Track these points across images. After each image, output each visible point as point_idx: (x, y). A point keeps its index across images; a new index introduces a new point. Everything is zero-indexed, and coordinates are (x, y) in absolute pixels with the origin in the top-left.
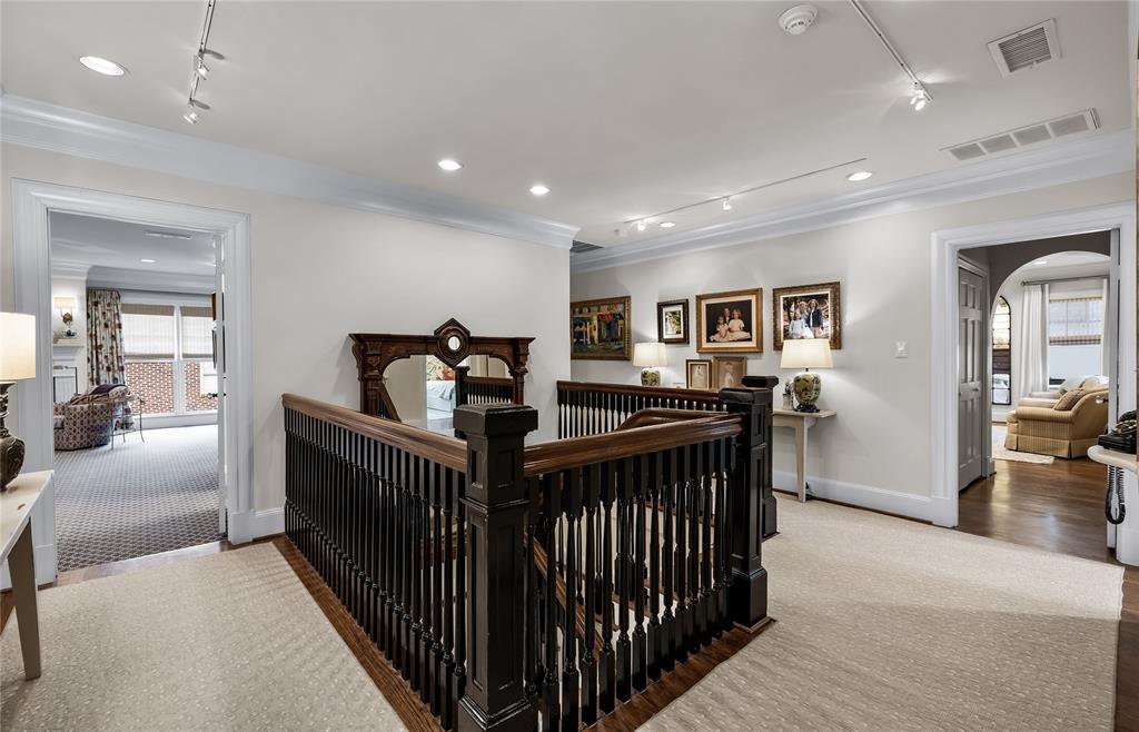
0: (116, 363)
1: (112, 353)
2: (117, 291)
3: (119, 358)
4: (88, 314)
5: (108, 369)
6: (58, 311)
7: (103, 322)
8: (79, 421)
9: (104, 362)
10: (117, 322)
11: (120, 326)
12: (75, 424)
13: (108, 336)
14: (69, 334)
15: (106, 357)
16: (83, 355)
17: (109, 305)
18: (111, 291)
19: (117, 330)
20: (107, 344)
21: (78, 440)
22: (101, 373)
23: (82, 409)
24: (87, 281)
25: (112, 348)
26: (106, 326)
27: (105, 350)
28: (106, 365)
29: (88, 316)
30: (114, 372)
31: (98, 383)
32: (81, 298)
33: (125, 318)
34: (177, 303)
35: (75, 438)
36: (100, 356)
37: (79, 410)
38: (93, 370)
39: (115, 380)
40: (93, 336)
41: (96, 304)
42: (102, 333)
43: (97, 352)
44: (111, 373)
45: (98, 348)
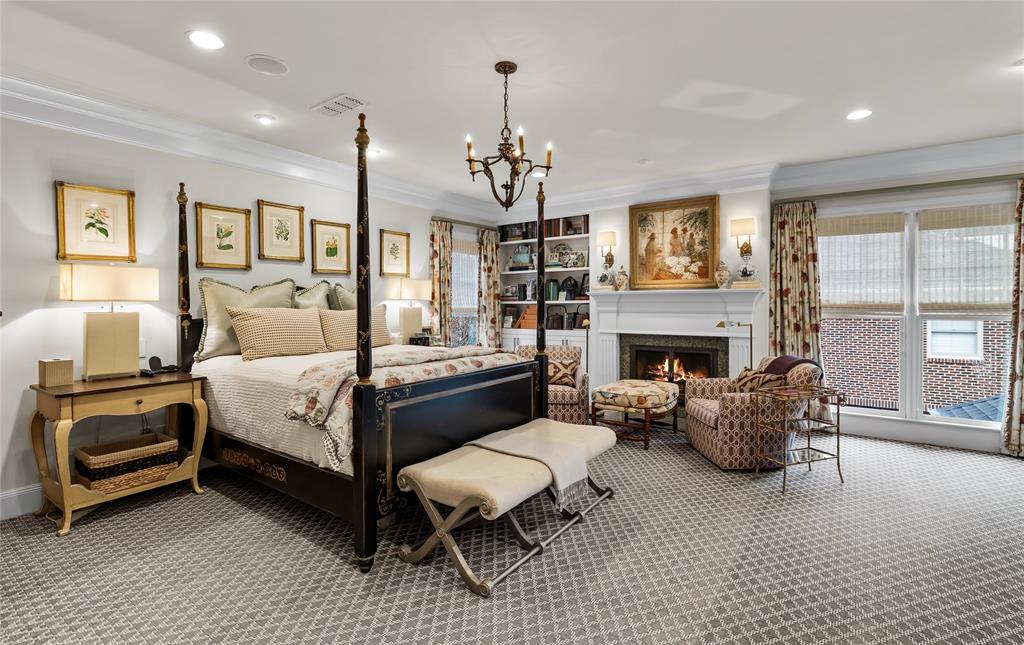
0: (807, 318)
1: (802, 303)
2: (811, 200)
3: (812, 309)
4: (772, 243)
5: (797, 328)
6: (734, 239)
7: (791, 252)
8: (737, 422)
9: (791, 317)
10: (810, 251)
11: (814, 258)
12: (731, 427)
13: (797, 275)
14: (745, 274)
15: (794, 308)
16: (764, 304)
17: (799, 225)
18: (803, 201)
19: (811, 264)
20: (795, 287)
21: (736, 454)
22: (788, 333)
23: (743, 401)
24: (772, 193)
25: (802, 294)
26: (795, 259)
27: (793, 298)
28: (793, 321)
29: (772, 244)
30: (805, 333)
31: (783, 348)
32: (762, 219)
33: (823, 244)
34: (911, 205)
35: (731, 451)
36: (785, 307)
37: (738, 403)
38: (776, 328)
39: (806, 346)
40: (777, 276)
41: (782, 225)
42: (790, 270)
43: (782, 300)
44: (800, 334)
45: (783, 293)
